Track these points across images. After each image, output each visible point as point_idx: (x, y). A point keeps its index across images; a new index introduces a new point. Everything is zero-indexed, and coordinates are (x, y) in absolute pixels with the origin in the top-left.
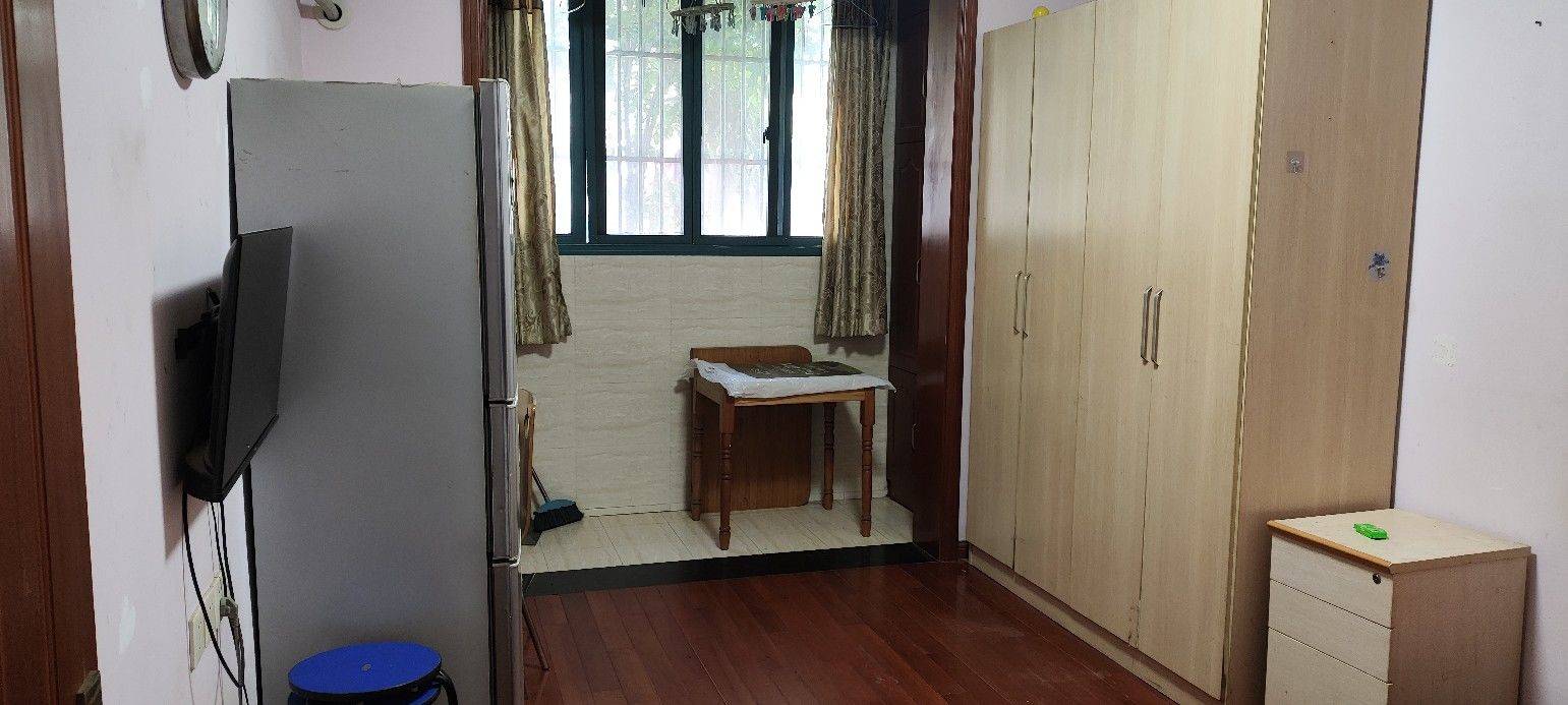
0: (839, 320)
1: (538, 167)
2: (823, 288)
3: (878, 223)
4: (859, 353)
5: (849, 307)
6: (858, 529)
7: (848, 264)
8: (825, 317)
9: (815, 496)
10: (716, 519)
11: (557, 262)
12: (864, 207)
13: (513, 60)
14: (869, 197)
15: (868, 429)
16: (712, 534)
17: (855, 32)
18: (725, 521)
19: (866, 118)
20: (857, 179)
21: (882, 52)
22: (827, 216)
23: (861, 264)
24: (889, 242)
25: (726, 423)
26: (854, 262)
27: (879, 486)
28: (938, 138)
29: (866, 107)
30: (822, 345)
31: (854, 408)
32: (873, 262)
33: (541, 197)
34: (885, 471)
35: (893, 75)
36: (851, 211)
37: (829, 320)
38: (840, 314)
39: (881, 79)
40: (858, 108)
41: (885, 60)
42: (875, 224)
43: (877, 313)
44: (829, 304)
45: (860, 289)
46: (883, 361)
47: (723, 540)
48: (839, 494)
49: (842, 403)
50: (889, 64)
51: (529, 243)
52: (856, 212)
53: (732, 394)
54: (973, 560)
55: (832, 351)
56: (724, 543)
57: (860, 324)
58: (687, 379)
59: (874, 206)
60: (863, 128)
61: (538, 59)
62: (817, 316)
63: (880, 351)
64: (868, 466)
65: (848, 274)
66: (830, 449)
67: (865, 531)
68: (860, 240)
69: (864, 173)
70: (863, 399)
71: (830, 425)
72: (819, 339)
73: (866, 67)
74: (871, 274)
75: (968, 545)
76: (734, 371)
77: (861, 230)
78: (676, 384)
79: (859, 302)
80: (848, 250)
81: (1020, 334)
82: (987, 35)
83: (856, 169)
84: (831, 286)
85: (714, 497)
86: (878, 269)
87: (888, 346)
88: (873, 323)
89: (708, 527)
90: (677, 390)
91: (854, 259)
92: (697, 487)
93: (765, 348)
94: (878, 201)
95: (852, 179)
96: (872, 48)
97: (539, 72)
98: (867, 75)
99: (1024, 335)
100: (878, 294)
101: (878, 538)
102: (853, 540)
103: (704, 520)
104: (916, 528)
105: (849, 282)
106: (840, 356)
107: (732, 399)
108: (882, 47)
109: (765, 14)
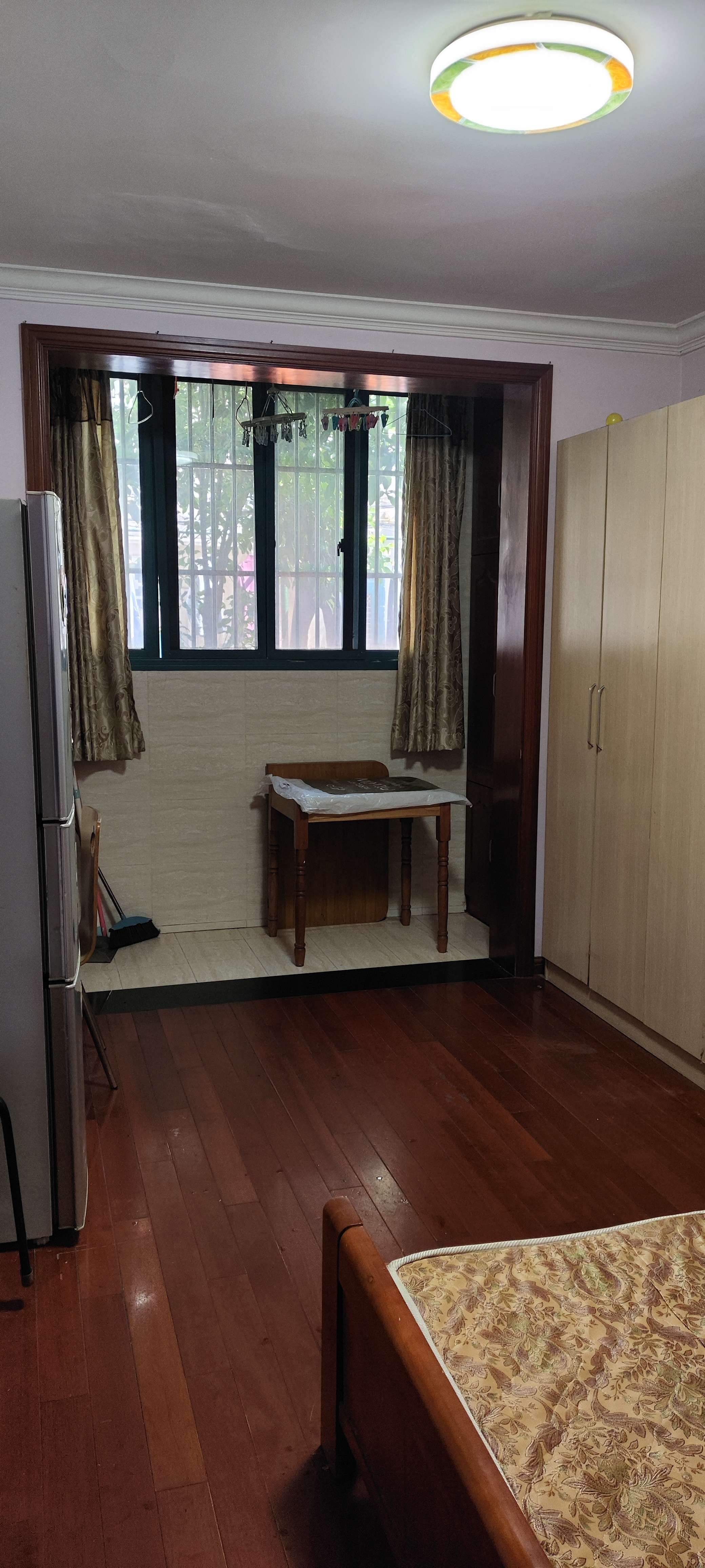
0: (416, 735)
1: (109, 581)
2: (399, 703)
3: (454, 637)
4: (437, 768)
5: (425, 722)
6: (434, 945)
7: (424, 676)
8: (401, 732)
9: (393, 911)
10: (291, 935)
11: (129, 677)
12: (440, 619)
13: (82, 473)
14: (445, 609)
15: (443, 845)
16: (288, 951)
17: (430, 441)
18: (300, 937)
19: (441, 530)
20: (433, 592)
21: (458, 462)
22: (404, 628)
23: (437, 679)
24: (466, 655)
25: (300, 839)
26: (431, 676)
27: (457, 901)
28: (513, 551)
29: (442, 517)
30: (399, 760)
31: (431, 823)
32: (449, 677)
33: (112, 612)
34: (463, 886)
35: (470, 485)
36: (427, 624)
37: (405, 735)
38: (416, 729)
39: (456, 490)
40: (434, 519)
41: (461, 471)
42: (451, 638)
43: (454, 727)
44: (405, 718)
45: (436, 704)
46: (461, 776)
47: (299, 958)
48: (417, 909)
49: (420, 819)
50: (464, 474)
51: (101, 658)
52: (432, 625)
53: (306, 810)
54: (548, 976)
55: (409, 766)
56: (299, 960)
57: (437, 739)
58: (263, 795)
59: (450, 619)
60: (439, 541)
61: (108, 472)
62: (393, 731)
63: (458, 766)
64: (444, 880)
65: (425, 688)
66: (406, 865)
67: (442, 948)
68: (437, 654)
69: (439, 585)
70: (438, 814)
71: (407, 841)
72: (396, 753)
73: (442, 477)
74: (448, 688)
75: (543, 961)
76: (309, 787)
77: (438, 643)
78: (251, 800)
79: (436, 716)
80: (424, 664)
81: (595, 748)
82: (561, 444)
83: (431, 580)
84: (407, 701)
85: (290, 914)
86: (455, 683)
87: (465, 761)
88: (450, 737)
89: (284, 943)
90: (253, 806)
91: (430, 673)
92: (273, 904)
93: (341, 764)
94: (454, 613)
95: (428, 591)
96: (447, 458)
97: (109, 485)
98: (442, 485)
99: (598, 749)
100: (455, 708)
101: (456, 954)
102: (432, 956)
103: (280, 937)
104: (494, 943)
105: (425, 696)
106: (417, 772)
107: (306, 816)
108: (458, 456)
109: (337, 423)
